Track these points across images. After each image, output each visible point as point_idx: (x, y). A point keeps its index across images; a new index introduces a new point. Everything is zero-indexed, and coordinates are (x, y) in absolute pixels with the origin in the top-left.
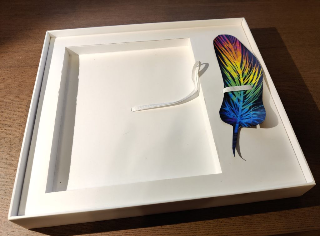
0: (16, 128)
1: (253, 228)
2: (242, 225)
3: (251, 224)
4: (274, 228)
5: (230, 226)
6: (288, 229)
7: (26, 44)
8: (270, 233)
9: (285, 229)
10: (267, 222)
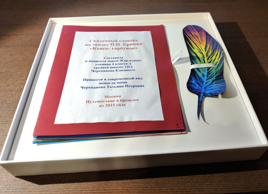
0: (16, 93)
1: (214, 186)
2: (204, 183)
3: (212, 182)
4: (234, 187)
5: (193, 183)
6: (246, 188)
7: (33, 29)
8: (230, 191)
9: (244, 188)
10: (226, 181)
